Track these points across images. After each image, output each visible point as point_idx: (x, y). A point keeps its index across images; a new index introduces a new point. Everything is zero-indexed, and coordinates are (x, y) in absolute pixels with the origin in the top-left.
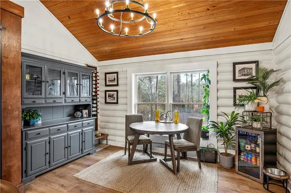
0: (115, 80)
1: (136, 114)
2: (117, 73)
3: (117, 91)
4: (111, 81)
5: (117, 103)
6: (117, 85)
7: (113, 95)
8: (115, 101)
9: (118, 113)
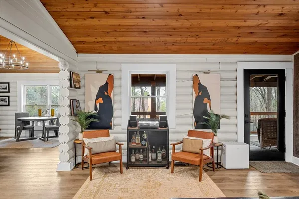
0: (6, 88)
1: (25, 112)
2: (9, 83)
3: (9, 97)
4: (3, 89)
5: (9, 105)
6: (9, 92)
7: (5, 99)
8: (8, 104)
9: (10, 113)
